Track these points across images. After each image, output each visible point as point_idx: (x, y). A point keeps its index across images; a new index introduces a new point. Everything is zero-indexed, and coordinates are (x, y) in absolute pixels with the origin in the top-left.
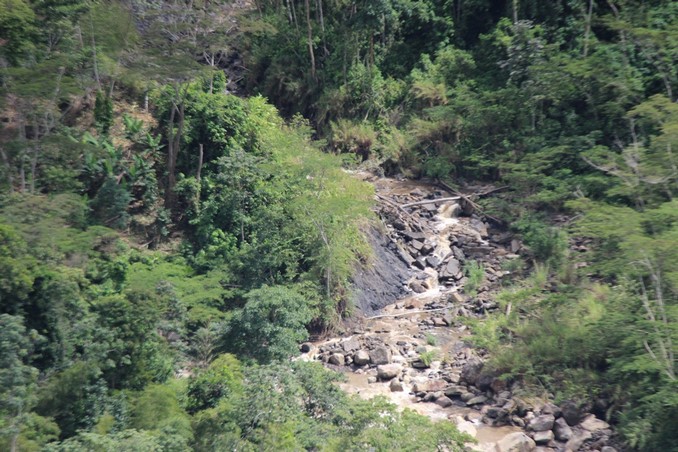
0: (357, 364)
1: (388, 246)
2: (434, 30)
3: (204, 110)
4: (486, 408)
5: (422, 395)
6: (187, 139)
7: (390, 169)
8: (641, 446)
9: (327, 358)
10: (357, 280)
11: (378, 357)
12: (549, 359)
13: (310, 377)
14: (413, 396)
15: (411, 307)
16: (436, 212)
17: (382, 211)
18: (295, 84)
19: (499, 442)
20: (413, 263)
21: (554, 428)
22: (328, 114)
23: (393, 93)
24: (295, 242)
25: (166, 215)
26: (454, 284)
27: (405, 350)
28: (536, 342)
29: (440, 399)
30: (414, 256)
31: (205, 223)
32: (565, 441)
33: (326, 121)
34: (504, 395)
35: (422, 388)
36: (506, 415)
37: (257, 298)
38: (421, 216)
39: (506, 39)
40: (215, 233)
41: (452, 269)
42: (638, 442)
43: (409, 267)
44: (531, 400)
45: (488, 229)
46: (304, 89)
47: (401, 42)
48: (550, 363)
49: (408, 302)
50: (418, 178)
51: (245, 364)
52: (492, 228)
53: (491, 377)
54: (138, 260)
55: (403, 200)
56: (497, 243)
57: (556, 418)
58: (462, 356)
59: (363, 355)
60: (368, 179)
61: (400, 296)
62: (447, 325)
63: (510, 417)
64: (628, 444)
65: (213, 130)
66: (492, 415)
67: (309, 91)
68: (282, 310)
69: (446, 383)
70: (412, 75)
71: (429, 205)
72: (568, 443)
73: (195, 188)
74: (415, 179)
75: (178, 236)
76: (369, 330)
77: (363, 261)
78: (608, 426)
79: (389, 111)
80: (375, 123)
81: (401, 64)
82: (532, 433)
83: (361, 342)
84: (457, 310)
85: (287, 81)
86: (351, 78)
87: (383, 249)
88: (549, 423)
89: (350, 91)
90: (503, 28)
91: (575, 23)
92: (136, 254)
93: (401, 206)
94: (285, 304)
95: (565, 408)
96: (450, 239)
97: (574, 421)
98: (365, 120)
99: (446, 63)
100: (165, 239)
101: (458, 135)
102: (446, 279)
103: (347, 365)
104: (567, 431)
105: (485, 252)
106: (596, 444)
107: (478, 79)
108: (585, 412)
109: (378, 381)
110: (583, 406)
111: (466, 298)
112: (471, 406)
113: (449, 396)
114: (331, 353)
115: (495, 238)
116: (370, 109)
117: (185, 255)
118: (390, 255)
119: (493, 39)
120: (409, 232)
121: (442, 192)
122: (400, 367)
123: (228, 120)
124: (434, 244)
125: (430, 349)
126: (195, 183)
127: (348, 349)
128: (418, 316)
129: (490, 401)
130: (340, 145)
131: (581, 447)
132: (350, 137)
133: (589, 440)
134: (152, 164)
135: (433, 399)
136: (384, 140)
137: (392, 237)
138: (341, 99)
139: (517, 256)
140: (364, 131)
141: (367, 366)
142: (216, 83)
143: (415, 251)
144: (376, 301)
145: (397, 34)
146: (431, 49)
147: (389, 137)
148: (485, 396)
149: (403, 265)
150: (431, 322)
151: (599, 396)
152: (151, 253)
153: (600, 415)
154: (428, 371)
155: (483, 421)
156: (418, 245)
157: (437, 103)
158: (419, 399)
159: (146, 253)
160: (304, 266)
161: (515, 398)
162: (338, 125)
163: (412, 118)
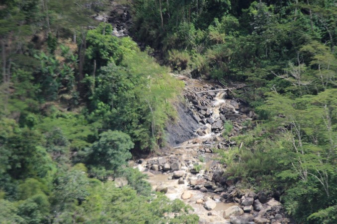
0: (164, 170)
1: (188, 112)
2: (221, 6)
3: (99, 43)
4: (223, 194)
5: (193, 187)
6: (90, 57)
7: (195, 74)
8: (293, 214)
9: (150, 167)
10: (169, 129)
11: (174, 167)
12: (255, 170)
13: (130, 176)
14: (189, 187)
15: (196, 143)
16: (215, 96)
17: (187, 95)
18: (153, 31)
19: (226, 210)
20: (200, 121)
21: (254, 204)
22: (168, 47)
23: (200, 37)
24: (139, 110)
25: (77, 94)
26: (219, 132)
27: (188, 164)
28: (250, 162)
29: (202, 189)
30: (201, 118)
31: (95, 99)
32: (259, 211)
33: (167, 50)
34: (232, 187)
35: (193, 183)
36: (232, 197)
37: (105, 136)
38: (207, 98)
39: (255, 12)
40: (99, 104)
41: (219, 125)
42: (292, 212)
43: (198, 123)
44: (244, 191)
45: (239, 106)
46: (158, 34)
47: (206, 12)
48: (256, 172)
49: (194, 140)
50: (208, 79)
51: (99, 169)
52: (242, 105)
53: (226, 178)
54: (62, 116)
55: (199, 90)
56: (243, 112)
57: (255, 199)
58: (216, 168)
59: (167, 166)
60: (184, 79)
61: (191, 137)
62: (212, 152)
63: (234, 199)
64: (287, 213)
65: (102, 53)
66: (225, 197)
67: (160, 35)
68: (117, 143)
69: (206, 181)
70: (209, 28)
71: (211, 93)
72: (260, 212)
73: (92, 82)
74: (207, 79)
75: (83, 105)
76: (172, 154)
77: (173, 119)
78: (280, 204)
79: (197, 46)
80: (190, 51)
81: (205, 23)
82: (243, 206)
83: (167, 159)
84: (217, 145)
85: (150, 30)
86: (180, 29)
87: (185, 114)
88: (251, 202)
89: (179, 35)
90: (253, 6)
91: (291, 4)
92: (60, 113)
93: (197, 93)
94: (119, 140)
95: (260, 195)
96: (220, 110)
97: (264, 201)
98: (186, 50)
99: (226, 23)
100: (77, 106)
101: (229, 58)
102: (215, 129)
103: (159, 170)
104: (260, 206)
105: (236, 116)
106: (272, 212)
107: (241, 31)
108: (270, 196)
109: (173, 179)
110: (269, 194)
111: (223, 139)
112: (216, 192)
113: (206, 187)
114: (152, 165)
115: (242, 110)
116: (188, 45)
117: (85, 114)
118: (188, 117)
119: (249, 12)
120: (200, 105)
121: (219, 86)
122: (184, 172)
123: (110, 49)
124: (211, 112)
125: (200, 163)
126: (92, 79)
127: (161, 163)
128: (198, 147)
129: (226, 190)
130: (172, 62)
131: (266, 214)
132: (177, 59)
133: (270, 210)
134: (73, 69)
135: (198, 189)
136: (194, 60)
137: (191, 108)
138: (174, 39)
139: (251, 119)
140: (184, 55)
141: (169, 171)
142: (107, 30)
143: (201, 116)
144: (178, 140)
145: (204, 8)
146: (219, 16)
147: (197, 59)
148: (224, 187)
149: (195, 122)
150: (204, 150)
151: (277, 189)
152: (69, 113)
153: (277, 199)
154: (198, 175)
155: (221, 200)
156: (204, 112)
157: (220, 42)
158: (192, 188)
159: (66, 113)
160: (141, 121)
161: (237, 189)
162: (172, 52)
163: (208, 50)
